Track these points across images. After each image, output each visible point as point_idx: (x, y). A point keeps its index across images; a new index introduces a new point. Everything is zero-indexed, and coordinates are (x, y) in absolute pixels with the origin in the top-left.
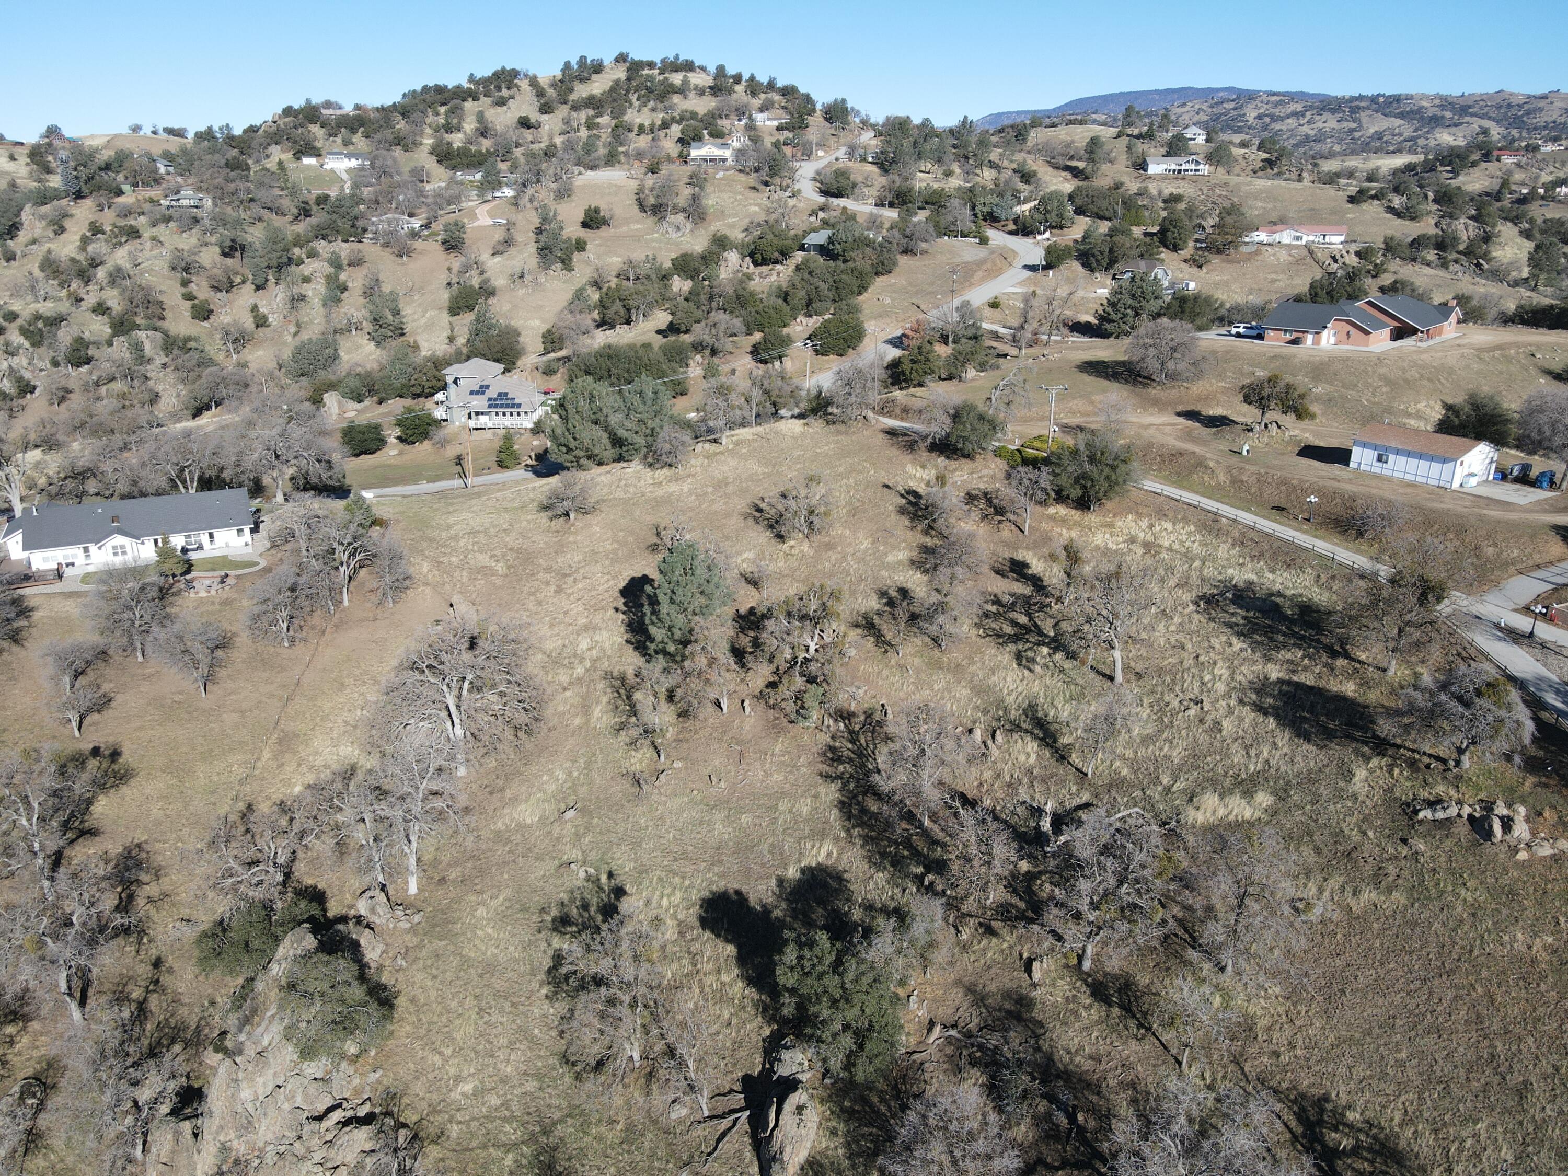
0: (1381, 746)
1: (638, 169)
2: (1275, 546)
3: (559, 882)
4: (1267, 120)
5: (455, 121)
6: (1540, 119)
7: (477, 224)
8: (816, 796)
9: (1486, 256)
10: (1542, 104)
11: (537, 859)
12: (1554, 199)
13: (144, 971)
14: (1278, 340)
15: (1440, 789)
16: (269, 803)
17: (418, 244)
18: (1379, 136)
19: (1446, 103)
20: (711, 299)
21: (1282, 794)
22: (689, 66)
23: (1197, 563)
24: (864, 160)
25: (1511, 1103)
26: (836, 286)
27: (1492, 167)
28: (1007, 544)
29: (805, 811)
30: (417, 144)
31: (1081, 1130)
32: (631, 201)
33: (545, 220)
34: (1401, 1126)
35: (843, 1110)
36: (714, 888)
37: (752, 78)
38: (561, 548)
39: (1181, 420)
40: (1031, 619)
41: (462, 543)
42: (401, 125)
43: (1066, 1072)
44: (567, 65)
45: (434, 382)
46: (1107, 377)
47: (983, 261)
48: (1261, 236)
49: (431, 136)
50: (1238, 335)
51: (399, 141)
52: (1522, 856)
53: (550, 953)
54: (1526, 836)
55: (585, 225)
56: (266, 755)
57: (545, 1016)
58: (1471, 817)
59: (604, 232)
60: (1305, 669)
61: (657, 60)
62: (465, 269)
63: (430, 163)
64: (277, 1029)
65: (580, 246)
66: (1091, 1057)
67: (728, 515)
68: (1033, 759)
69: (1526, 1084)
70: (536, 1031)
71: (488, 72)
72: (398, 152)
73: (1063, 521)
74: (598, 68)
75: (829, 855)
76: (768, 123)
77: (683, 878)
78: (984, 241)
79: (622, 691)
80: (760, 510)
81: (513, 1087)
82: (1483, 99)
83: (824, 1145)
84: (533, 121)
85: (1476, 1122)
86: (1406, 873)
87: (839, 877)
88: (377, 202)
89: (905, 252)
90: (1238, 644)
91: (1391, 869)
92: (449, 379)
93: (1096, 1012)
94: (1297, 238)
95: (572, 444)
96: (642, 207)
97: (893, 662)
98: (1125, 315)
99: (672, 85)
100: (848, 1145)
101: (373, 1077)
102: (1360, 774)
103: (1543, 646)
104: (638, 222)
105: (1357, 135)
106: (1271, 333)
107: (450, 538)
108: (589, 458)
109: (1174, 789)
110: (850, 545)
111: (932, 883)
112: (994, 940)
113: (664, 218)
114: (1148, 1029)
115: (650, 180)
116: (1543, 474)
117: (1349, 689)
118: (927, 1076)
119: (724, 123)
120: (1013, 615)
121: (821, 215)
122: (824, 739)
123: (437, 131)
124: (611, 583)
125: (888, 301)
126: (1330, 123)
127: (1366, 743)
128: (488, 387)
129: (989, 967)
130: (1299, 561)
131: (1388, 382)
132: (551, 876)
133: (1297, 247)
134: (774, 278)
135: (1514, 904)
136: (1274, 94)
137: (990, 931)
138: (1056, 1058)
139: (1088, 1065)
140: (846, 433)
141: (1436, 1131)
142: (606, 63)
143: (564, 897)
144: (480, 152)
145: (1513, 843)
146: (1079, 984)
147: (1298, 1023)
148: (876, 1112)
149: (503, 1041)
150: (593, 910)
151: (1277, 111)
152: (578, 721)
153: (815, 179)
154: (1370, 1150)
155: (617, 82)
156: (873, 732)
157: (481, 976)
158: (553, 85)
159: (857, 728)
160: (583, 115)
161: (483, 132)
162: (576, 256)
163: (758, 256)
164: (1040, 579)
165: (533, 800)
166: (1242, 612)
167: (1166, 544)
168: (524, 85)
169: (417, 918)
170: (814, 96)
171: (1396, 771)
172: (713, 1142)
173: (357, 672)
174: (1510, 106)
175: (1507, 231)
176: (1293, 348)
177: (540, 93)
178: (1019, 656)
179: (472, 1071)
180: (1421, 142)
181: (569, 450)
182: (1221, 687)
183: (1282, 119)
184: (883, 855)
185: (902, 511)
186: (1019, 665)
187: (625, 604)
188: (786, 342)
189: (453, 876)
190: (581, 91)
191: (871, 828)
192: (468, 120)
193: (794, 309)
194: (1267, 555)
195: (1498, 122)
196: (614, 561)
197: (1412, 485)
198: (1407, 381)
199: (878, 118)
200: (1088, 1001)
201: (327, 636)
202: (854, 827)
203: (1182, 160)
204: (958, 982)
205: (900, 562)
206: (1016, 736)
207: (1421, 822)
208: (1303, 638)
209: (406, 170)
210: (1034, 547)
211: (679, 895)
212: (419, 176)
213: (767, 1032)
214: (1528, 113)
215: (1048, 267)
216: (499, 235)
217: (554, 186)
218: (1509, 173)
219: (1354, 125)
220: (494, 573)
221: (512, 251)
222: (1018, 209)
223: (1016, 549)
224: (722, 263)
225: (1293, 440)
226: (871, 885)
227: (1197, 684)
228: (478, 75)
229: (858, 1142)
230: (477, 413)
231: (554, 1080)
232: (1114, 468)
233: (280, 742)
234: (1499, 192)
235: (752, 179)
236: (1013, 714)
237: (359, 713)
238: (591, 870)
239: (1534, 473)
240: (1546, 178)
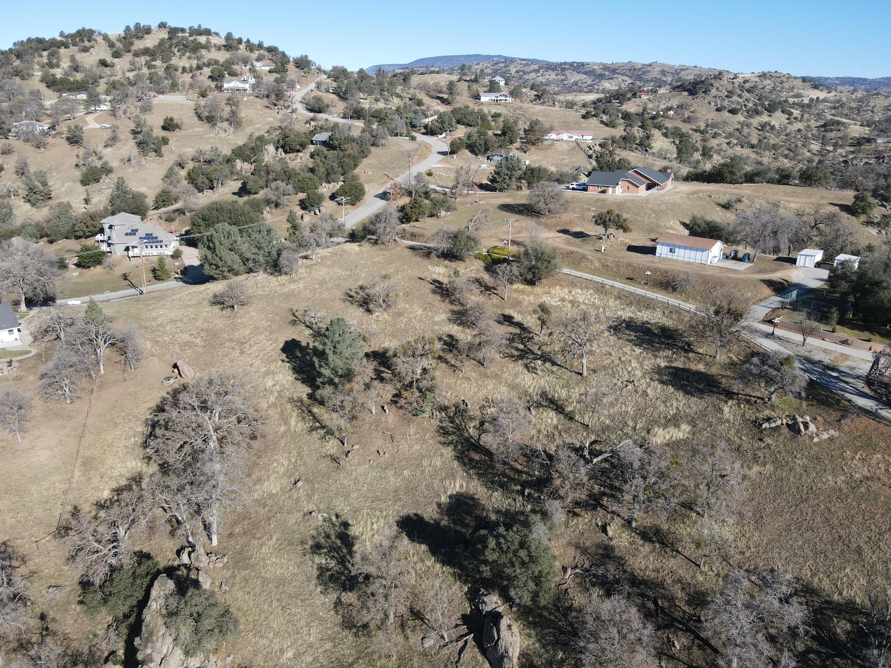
0: (729, 394)
1: (194, 95)
2: (637, 298)
3: (308, 524)
4: (521, 73)
5: (55, 61)
6: (649, 77)
7: (89, 127)
8: (442, 455)
9: (649, 146)
10: (649, 68)
11: (289, 513)
12: (667, 117)
13: (34, 623)
14: (595, 191)
15: (767, 412)
16: (89, 504)
17: (50, 140)
18: (576, 83)
19: (606, 67)
20: (268, 173)
21: (693, 423)
22: (208, 32)
23: (601, 310)
24: (327, 91)
25: (856, 558)
26: (341, 164)
27: (637, 100)
28: (497, 307)
29: (439, 464)
30: (30, 76)
31: (662, 609)
32: (192, 113)
33: (138, 125)
34: (811, 577)
35: (530, 623)
36: (402, 514)
37: (248, 41)
38: (234, 327)
39: (561, 235)
40: (525, 346)
41: (168, 328)
42: (17, 63)
43: (643, 580)
44: (128, 28)
45: (92, 228)
46: (516, 213)
47: (417, 150)
48: (553, 136)
49: (39, 70)
50: (573, 189)
51: (17, 73)
52: (816, 440)
53: (315, 567)
54: (815, 430)
55: (164, 128)
56: (77, 473)
57: (324, 604)
58: (787, 424)
59: (177, 132)
60: (675, 360)
61: (187, 27)
62: (87, 155)
63: (42, 87)
64: (169, 640)
65: (165, 141)
66: (654, 571)
67: (333, 300)
68: (555, 421)
69: (859, 547)
70: (321, 614)
71: (73, 31)
72: (17, 79)
73: (523, 292)
74: (148, 31)
75: (461, 486)
76: (263, 68)
77: (382, 511)
78: (413, 139)
79: (304, 408)
80: (351, 296)
81: (317, 648)
82: (622, 65)
83: (526, 643)
84: (109, 62)
85: (845, 568)
86: (767, 455)
87: (472, 498)
88: (12, 113)
89: (373, 145)
90: (638, 350)
91: (760, 454)
92: (106, 227)
93: (647, 548)
94: (571, 137)
95: (220, 264)
96: (200, 117)
97: (461, 376)
98: (505, 179)
99: (200, 43)
100: (539, 641)
101: (229, 660)
102: (726, 409)
103: (779, 338)
104: (199, 127)
105: (565, 82)
106: (591, 188)
107: (158, 326)
108: (229, 271)
109: (638, 427)
110: (411, 313)
111: (529, 494)
112: (580, 519)
113: (215, 124)
114: (677, 551)
115: (203, 102)
116: (745, 255)
117: (701, 367)
118: (571, 596)
119: (236, 68)
120: (515, 345)
121: (313, 123)
122: (435, 423)
123: (43, 67)
124: (274, 345)
125: (370, 173)
126: (552, 76)
127: (721, 394)
128: (137, 230)
129: (583, 533)
130: (651, 305)
131: (654, 212)
132: (301, 521)
133: (571, 142)
134: (299, 160)
135: (821, 463)
136: (523, 60)
137: (576, 515)
138: (636, 574)
139: (653, 575)
140: (387, 249)
141: (828, 577)
142: (153, 28)
143: (314, 532)
144: (77, 82)
145: (810, 434)
146: (633, 534)
147: (747, 536)
148: (549, 620)
149: (303, 623)
150: (333, 537)
151: (526, 69)
152: (282, 429)
153: (301, 102)
154: (802, 591)
155: (162, 40)
156: (462, 416)
157: (277, 587)
158: (120, 40)
159: (452, 415)
160: (143, 60)
161: (76, 68)
162: (164, 148)
163: (287, 148)
164: (522, 324)
165: (272, 478)
166: (634, 334)
167: (581, 301)
168: (100, 39)
169: (225, 559)
170: (287, 53)
171: (742, 406)
172: (456, 655)
173: (123, 414)
174: (635, 70)
175: (656, 133)
176: (603, 195)
177: (111, 45)
178: (526, 366)
179: (289, 644)
180: (596, 87)
181: (217, 267)
182: (639, 373)
183: (529, 73)
184: (492, 482)
185: (434, 292)
186: (529, 371)
187: (287, 357)
188: (320, 198)
189: (237, 531)
190: (139, 45)
191: (479, 468)
192: (64, 60)
193: (320, 178)
194: (634, 303)
195: (630, 77)
196: (271, 333)
197: (688, 263)
198: (661, 211)
199: (328, 68)
200: (641, 542)
201: (95, 394)
202: (469, 469)
203: (498, 94)
204: (569, 544)
205: (442, 320)
206: (541, 410)
207: (765, 429)
208: (668, 344)
209: (27, 91)
210: (512, 307)
211: (382, 521)
212: (36, 95)
213: (466, 589)
214: (644, 73)
215: (452, 152)
216: (107, 135)
217: (139, 104)
218: (645, 104)
219: (563, 77)
220: (196, 345)
221: (118, 144)
222: (426, 121)
223: (504, 308)
224: (265, 152)
225: (622, 243)
226: (494, 500)
227: (626, 373)
228: (67, 33)
229: (544, 638)
230: (133, 247)
231: (342, 640)
232: (549, 262)
233: (84, 464)
234: (643, 113)
235: (265, 102)
236: (535, 398)
237: (133, 439)
238: (325, 515)
239: (740, 255)
240: (663, 107)
